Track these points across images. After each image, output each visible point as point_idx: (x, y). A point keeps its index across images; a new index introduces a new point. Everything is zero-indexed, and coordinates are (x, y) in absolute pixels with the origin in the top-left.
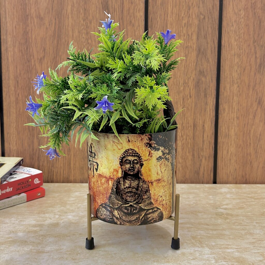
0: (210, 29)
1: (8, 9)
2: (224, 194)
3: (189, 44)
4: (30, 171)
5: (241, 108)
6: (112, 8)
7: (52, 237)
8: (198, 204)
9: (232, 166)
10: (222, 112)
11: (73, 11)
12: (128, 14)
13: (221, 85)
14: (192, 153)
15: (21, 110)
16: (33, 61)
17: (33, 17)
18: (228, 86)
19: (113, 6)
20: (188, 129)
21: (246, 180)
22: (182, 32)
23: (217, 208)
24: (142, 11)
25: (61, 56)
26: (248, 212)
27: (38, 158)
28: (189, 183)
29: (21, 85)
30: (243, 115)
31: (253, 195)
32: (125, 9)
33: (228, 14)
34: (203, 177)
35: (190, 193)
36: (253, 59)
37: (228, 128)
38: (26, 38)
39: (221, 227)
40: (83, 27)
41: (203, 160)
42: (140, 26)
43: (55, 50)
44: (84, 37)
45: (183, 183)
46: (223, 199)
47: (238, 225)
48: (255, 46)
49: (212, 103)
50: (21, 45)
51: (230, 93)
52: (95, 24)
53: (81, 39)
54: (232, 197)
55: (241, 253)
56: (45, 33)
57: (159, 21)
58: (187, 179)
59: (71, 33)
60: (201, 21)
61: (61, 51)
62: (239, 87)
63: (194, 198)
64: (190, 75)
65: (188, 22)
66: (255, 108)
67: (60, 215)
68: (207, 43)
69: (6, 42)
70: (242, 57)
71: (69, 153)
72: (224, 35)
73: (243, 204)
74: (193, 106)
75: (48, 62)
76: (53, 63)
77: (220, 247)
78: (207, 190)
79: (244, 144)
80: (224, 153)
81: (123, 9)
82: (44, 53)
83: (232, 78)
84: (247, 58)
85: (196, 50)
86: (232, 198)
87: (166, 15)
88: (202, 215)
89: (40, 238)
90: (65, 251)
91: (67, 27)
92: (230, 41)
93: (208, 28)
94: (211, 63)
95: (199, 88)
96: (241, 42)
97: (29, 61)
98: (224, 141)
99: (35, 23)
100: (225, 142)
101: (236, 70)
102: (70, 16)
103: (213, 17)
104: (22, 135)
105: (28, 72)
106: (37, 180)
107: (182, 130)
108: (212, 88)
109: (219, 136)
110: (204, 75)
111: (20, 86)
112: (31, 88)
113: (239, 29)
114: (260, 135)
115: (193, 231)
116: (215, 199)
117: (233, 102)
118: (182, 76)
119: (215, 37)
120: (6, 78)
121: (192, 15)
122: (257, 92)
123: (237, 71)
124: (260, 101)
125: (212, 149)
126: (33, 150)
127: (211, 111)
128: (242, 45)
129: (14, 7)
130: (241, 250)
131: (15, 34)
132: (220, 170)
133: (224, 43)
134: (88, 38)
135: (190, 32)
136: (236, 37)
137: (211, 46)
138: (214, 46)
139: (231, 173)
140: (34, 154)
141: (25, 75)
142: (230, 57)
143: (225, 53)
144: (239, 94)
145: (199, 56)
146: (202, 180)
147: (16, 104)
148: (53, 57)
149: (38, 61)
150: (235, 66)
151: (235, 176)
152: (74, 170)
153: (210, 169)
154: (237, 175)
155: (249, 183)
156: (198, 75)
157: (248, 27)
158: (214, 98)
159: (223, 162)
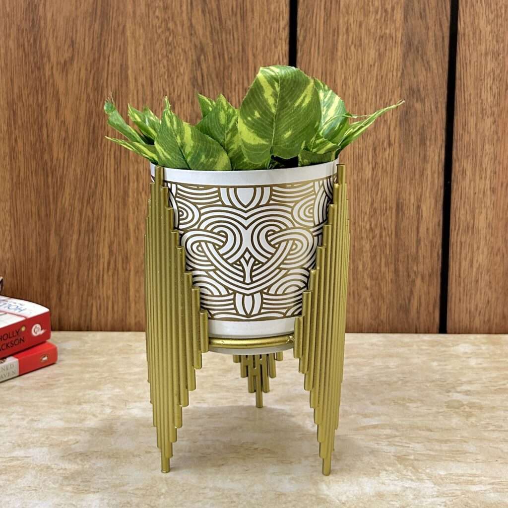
2: (465, 359)
3: (388, 31)
5: (501, 169)
9: (481, 293)
10: (460, 177)
13: (457, 120)
14: (393, 266)
15: (22, 174)
16: (47, 68)
18: (472, 121)
20: (384, 214)
22: (370, 3)
23: (449, 391)
25: (109, 56)
27: (59, 277)
28: (386, 333)
29: (21, 119)
30: (505, 185)
34: (418, 318)
35: (390, 356)
37: (473, 212)
38: (33, 19)
39: (459, 436)
41: (418, 282)
43: (96, 44)
44: (159, 16)
45: (374, 332)
46: (461, 368)
47: (494, 430)
49: (436, 158)
50: (22, 34)
51: (476, 135)
53: (152, 20)
54: (481, 364)
55: (502, 494)
56: (74, 8)
58: (382, 322)
59: (130, 8)
61: (109, 46)
62: (496, 123)
64: (390, 97)
68: (427, 28)
70: (503, 57)
72: (463, 11)
74: (396, 165)
75: (80, 69)
76: (90, 72)
78: (427, 349)
80: (463, 268)
82: (71, 49)
83: (482, 103)
85: (402, 42)
86: (480, 366)
88: (417, 408)
92: (476, 24)
94: (436, 71)
95: (409, 126)
96: (501, 25)
97: (39, 69)
98: (463, 240)
100: (465, 242)
101: (489, 86)
104: (24, 228)
105: (37, 92)
107: (372, 217)
108: (437, 126)
109: (453, 230)
110: (420, 96)
111: (20, 122)
112: (45, 126)
116: (445, 369)
117: (484, 155)
118: (372, 99)
119: (444, 15)
123: (491, 88)
125: (436, 259)
126: (48, 260)
127: (436, 175)
130: (502, 487)
131: (8, 9)
132: (455, 302)
133: (464, 29)
134: (166, 17)
135: (389, 4)
136: (490, 14)
137: (435, 35)
138: (441, 34)
139: (479, 309)
140: (49, 269)
141: (31, 99)
142: (477, 58)
143: (466, 50)
144: (495, 137)
145: (408, 56)
146: (416, 326)
147: (11, 160)
148: (92, 59)
149: (59, 66)
150: (487, 78)
151: (487, 316)
152: (136, 303)
153: (432, 302)
154: (492, 313)
156: (407, 97)
158: (442, 146)
159: (462, 285)
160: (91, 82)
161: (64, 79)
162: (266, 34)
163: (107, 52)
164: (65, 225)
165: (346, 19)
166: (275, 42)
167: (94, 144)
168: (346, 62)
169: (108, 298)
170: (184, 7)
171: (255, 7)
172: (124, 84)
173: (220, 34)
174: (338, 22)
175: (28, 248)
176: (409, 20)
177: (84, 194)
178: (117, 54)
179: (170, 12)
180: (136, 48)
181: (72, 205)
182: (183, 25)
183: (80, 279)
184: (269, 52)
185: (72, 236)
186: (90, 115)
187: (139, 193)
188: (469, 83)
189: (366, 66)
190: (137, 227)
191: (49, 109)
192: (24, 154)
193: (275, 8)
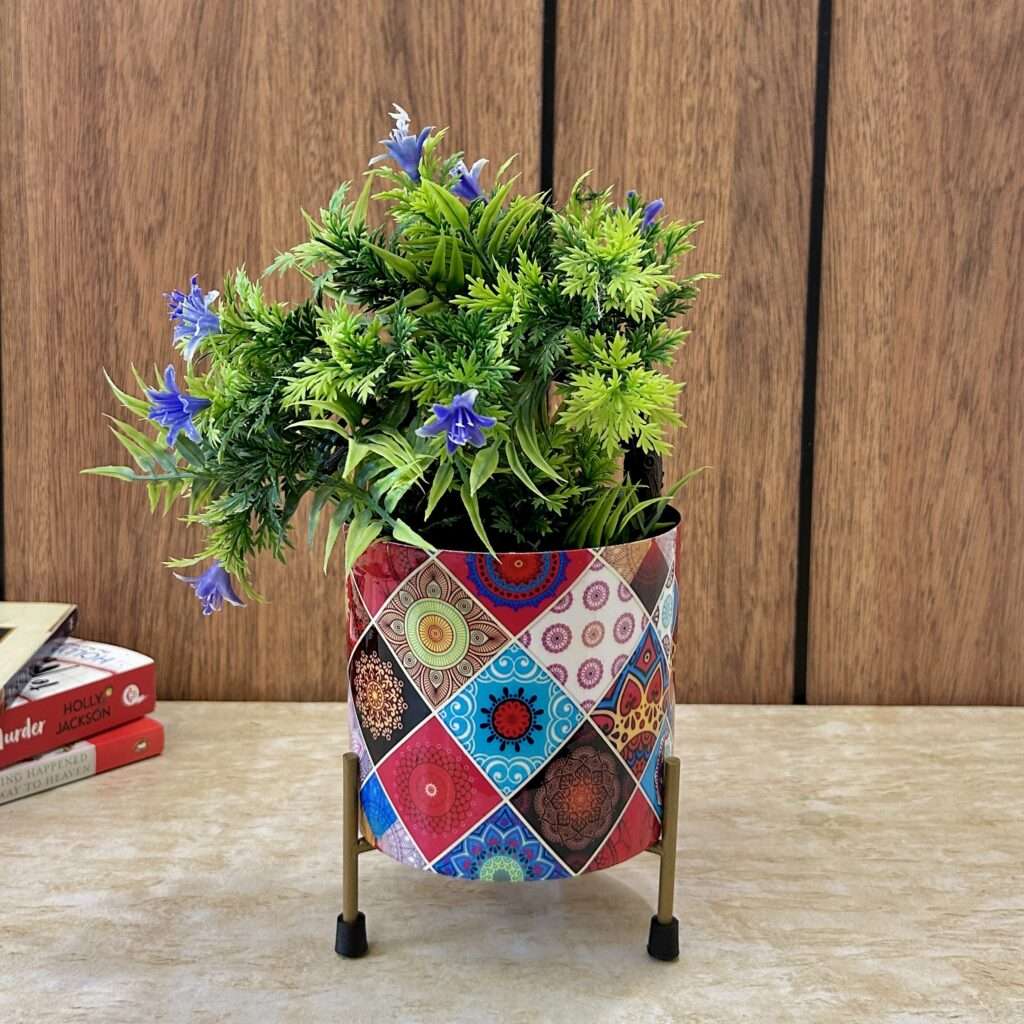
0: (782, 128)
1: (27, 42)
2: (834, 745)
3: (707, 185)
4: (108, 656)
5: (898, 423)
6: (422, 46)
10: (828, 435)
11: (274, 55)
12: (483, 69)
13: (824, 338)
14: (715, 586)
15: (71, 422)
16: (118, 238)
17: (122, 76)
18: (848, 341)
19: (426, 41)
20: (700, 498)
21: (916, 689)
22: (678, 137)
23: (806, 798)
24: (533, 60)
25: (228, 219)
27: (133, 604)
28: (704, 703)
29: (71, 328)
30: (904, 449)
31: (940, 747)
32: (470, 52)
33: (849, 76)
34: (758, 678)
35: (708, 740)
36: (941, 242)
37: (850, 495)
38: (95, 155)
40: (310, 116)
41: (758, 615)
42: (523, 115)
43: (205, 198)
44: (317, 152)
46: (828, 762)
48: (947, 192)
49: (789, 402)
50: (76, 179)
51: (856, 364)
52: (356, 107)
53: (303, 159)
54: (860, 754)
56: (167, 137)
57: (595, 97)
58: (696, 684)
59: (265, 138)
60: (751, 99)
61: (228, 201)
62: (890, 344)
63: (720, 758)
65: (701, 102)
66: (950, 422)
67: (226, 825)
68: (774, 181)
69: (19, 165)
70: (902, 232)
72: (834, 153)
73: (902, 782)
74: (720, 413)
75: (176, 243)
76: (195, 247)
78: (769, 730)
79: (907, 555)
80: (833, 591)
81: (460, 50)
82: (161, 207)
83: (866, 309)
84: (920, 239)
85: (731, 204)
86: (861, 757)
87: (621, 77)
91: (250, 115)
92: (857, 175)
93: (775, 124)
94: (788, 254)
95: (743, 347)
96: (898, 177)
97: (104, 241)
98: (833, 543)
99: (131, 98)
100: (837, 547)
101: (877, 280)
102: (263, 74)
103: (796, 84)
104: (72, 519)
105: (100, 281)
106: (134, 692)
108: (789, 347)
109: (817, 524)
110: (761, 296)
111: (68, 333)
112: (112, 340)
113: (890, 129)
114: (968, 523)
115: (715, 882)
116: (801, 762)
117: (869, 398)
119: (802, 159)
120: (14, 302)
121: (717, 75)
122: (955, 363)
123: (881, 285)
124: (966, 399)
125: (788, 576)
126: (114, 574)
127: (788, 431)
129: (50, 38)
131: (52, 136)
132: (820, 650)
133: (836, 183)
134: (329, 153)
135: (709, 137)
136: (880, 159)
137: (787, 193)
138: (797, 191)
139: (861, 663)
140: (116, 591)
141: (89, 293)
142: (858, 232)
143: (838, 219)
144: (889, 367)
145: (741, 228)
146: (754, 691)
147: (52, 399)
148: (197, 225)
149: (139, 238)
150: (875, 268)
151: (875, 674)
152: (268, 651)
153: (781, 650)
154: (884, 671)
155: (928, 703)
156: (740, 298)
157: (921, 125)
158: (797, 383)
159: (832, 620)
160: (194, 265)
161: (148, 257)
163: (224, 213)
164: (146, 514)
165: (636, 164)
169: (219, 642)
170: (360, 139)
171: (481, 140)
174: (623, 168)
175: (80, 553)
176: (743, 168)
178: (240, 216)
179: (334, 144)
180: (274, 206)
183: (171, 609)
185: (157, 533)
188: (844, 275)
191: (120, 309)
192: (75, 389)
193: (516, 143)
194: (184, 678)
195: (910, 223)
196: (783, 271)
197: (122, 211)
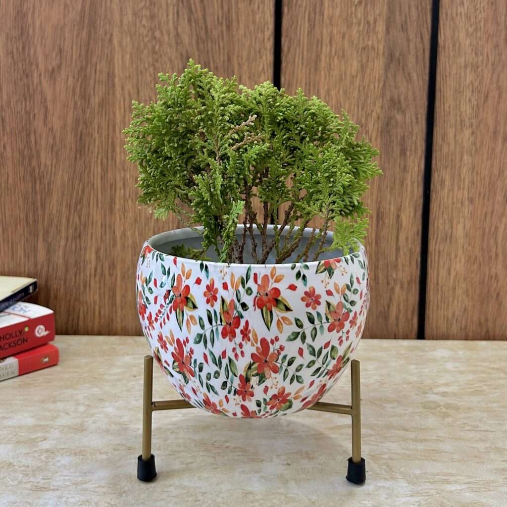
0: (413, 10)
2: (441, 363)
3: (370, 43)
5: (479, 180)
7: (68, 454)
8: (384, 384)
10: (439, 187)
13: (437, 131)
15: (10, 180)
16: (35, 75)
18: (451, 132)
21: (487, 332)
22: (353, 15)
23: (426, 393)
25: (96, 63)
26: (493, 402)
28: (368, 338)
29: (10, 126)
30: (482, 195)
31: (502, 364)
34: (397, 325)
37: (451, 221)
38: (22, 27)
39: (435, 435)
40: (143, 4)
41: (397, 289)
42: (264, 2)
43: (83, 52)
44: (146, 25)
46: (438, 372)
47: (470, 430)
49: (416, 169)
50: (11, 41)
51: (455, 147)
53: (139, 28)
54: (457, 367)
55: (478, 493)
56: (62, 17)
59: (117, 15)
61: (97, 54)
62: (475, 134)
63: (376, 369)
64: (372, 108)
67: (89, 406)
68: (408, 40)
70: (482, 70)
71: (111, 271)
72: (444, 24)
73: (482, 384)
75: (68, 77)
76: (78, 80)
77: (431, 481)
78: (405, 354)
79: (483, 255)
80: (441, 275)
82: (59, 57)
83: (461, 115)
84: (493, 73)
85: (384, 54)
86: (457, 369)
88: (394, 408)
89: (43, 457)
90: (94, 486)
91: (108, 4)
92: (456, 37)
93: (409, 7)
94: (416, 83)
95: (390, 136)
96: (480, 38)
97: (27, 76)
98: (441, 249)
100: (443, 250)
101: (468, 98)
104: (12, 233)
105: (25, 99)
106: (42, 330)
108: (417, 137)
110: (401, 108)
111: (8, 129)
112: (32, 133)
113: (476, 10)
115: (373, 443)
116: (422, 372)
117: (462, 165)
118: (354, 111)
119: (425, 26)
123: (470, 100)
125: (415, 267)
126: (36, 264)
127: (416, 185)
128: (483, 46)
130: (478, 486)
132: (433, 310)
133: (445, 42)
134: (153, 26)
135: (371, 16)
136: (470, 27)
137: (416, 47)
138: (421, 46)
139: (456, 316)
141: (20, 106)
142: (457, 70)
143: (445, 62)
144: (474, 149)
145: (389, 68)
146: (395, 332)
148: (79, 68)
149: (47, 75)
150: (466, 91)
151: (464, 323)
152: (122, 308)
153: (411, 308)
154: (469, 320)
155: (494, 339)
156: (389, 108)
157: (494, 8)
158: (421, 157)
159: (440, 292)
160: (78, 90)
161: (52, 86)
162: (251, 44)
163: (94, 60)
164: (53, 230)
165: (329, 30)
166: (260, 52)
167: (81, 151)
168: (329, 73)
169: (94, 302)
170: (171, 17)
171: (240, 18)
172: (111, 92)
173: (206, 44)
174: (322, 33)
175: (17, 253)
176: (391, 32)
177: (71, 200)
178: (104, 62)
179: (156, 20)
180: (123, 57)
181: (59, 212)
182: (169, 34)
183: (67, 284)
184: (254, 62)
185: (59, 242)
186: (77, 122)
187: (125, 200)
188: (448, 95)
189: (348, 77)
190: (124, 234)
191: (37, 116)
192: (12, 161)
193: (260, 18)
194: (75, 322)
195: (487, 65)
196: (414, 93)
197: (37, 59)
